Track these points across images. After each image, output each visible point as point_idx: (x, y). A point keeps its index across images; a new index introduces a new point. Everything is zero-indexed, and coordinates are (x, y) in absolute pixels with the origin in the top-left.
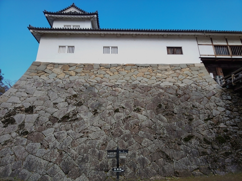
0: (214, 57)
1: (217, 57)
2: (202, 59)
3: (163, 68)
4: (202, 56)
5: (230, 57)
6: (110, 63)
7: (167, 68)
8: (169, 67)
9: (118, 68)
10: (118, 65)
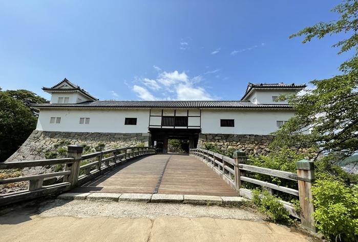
0: (160, 127)
1: (163, 127)
2: (150, 129)
3: (118, 136)
4: (151, 127)
5: (173, 127)
6: (83, 132)
7: (120, 136)
8: (122, 136)
9: (87, 136)
10: (88, 133)
